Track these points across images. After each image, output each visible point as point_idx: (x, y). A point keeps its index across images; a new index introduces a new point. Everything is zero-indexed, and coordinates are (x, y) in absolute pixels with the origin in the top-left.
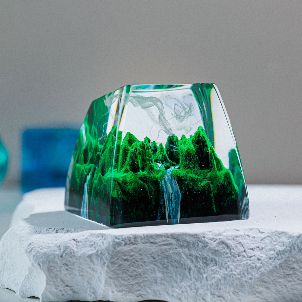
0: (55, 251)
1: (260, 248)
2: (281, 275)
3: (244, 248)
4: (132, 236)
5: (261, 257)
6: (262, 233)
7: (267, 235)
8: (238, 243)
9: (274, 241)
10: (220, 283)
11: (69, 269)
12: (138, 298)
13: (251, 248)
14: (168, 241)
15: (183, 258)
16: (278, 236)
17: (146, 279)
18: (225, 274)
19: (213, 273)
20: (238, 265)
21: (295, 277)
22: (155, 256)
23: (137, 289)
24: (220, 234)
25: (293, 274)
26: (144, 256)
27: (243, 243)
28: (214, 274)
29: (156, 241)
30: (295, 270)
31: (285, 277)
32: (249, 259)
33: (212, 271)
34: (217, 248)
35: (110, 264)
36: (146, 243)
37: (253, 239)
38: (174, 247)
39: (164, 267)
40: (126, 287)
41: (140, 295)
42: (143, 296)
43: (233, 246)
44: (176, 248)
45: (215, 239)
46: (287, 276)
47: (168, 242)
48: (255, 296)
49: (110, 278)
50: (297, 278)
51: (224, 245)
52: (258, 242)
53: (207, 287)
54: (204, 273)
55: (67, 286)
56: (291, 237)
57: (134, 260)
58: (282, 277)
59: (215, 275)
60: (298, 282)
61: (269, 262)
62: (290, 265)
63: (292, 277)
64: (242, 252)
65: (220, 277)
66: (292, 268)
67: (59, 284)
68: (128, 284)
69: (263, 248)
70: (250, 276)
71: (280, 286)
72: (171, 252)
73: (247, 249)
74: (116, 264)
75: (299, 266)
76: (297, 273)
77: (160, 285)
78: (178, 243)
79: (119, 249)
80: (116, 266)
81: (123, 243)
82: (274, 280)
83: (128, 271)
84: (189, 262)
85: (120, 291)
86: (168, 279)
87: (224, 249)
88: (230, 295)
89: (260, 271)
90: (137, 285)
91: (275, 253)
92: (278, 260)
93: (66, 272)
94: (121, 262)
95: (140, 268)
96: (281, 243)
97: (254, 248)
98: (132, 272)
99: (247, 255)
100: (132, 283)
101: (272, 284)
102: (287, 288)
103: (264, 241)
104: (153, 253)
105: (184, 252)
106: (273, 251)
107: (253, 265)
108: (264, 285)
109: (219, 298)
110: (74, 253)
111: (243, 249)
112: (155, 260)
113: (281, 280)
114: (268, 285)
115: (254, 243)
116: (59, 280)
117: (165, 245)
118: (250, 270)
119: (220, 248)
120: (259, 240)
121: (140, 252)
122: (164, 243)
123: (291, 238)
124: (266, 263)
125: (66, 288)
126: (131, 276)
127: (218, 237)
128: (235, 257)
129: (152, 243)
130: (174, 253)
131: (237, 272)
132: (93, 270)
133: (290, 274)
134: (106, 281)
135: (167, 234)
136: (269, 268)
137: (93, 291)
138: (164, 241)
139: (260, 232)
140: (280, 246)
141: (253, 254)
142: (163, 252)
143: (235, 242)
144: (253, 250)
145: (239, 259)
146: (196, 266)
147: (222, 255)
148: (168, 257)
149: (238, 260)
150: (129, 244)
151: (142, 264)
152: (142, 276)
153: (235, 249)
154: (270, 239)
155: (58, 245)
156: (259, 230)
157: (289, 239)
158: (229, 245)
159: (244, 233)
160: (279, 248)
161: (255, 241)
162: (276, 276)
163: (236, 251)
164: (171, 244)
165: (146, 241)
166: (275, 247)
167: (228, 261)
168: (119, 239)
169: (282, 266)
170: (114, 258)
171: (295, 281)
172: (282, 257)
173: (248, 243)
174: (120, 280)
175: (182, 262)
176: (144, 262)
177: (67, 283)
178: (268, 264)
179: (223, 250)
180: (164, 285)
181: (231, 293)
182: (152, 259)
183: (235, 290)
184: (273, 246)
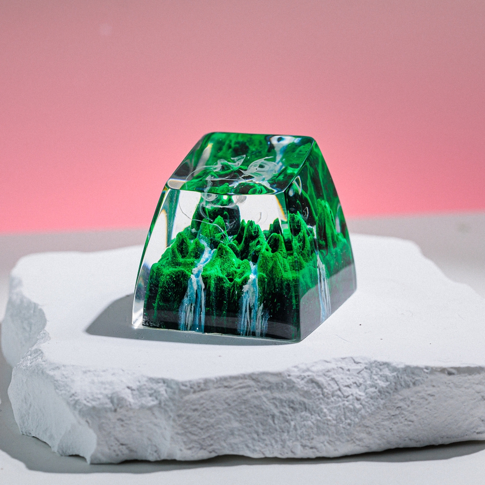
0: (107, 404)
1: (358, 384)
2: (386, 416)
3: (338, 385)
4: (201, 381)
5: (360, 395)
6: (358, 363)
7: (365, 366)
8: (330, 380)
9: (374, 375)
10: (312, 432)
11: (125, 425)
12: (212, 454)
13: (346, 384)
14: (245, 383)
15: (265, 402)
16: (379, 368)
17: (219, 430)
18: (317, 420)
19: (302, 419)
20: (332, 408)
21: (402, 417)
22: (230, 402)
23: (209, 444)
24: (308, 370)
25: (399, 414)
26: (216, 402)
27: (337, 380)
28: (304, 420)
29: (231, 384)
30: (402, 409)
31: (390, 418)
32: (346, 399)
33: (301, 417)
34: (305, 389)
35: (176, 418)
36: (219, 387)
37: (348, 372)
38: (253, 389)
39: (242, 415)
40: (196, 443)
41: (214, 451)
42: (216, 451)
43: (325, 384)
44: (256, 391)
45: (303, 377)
46: (393, 417)
47: (244, 385)
48: (355, 445)
49: (178, 434)
50: (404, 418)
51: (314, 384)
52: (354, 376)
53: (297, 437)
54: (292, 420)
55: (122, 444)
56: (395, 369)
57: (204, 409)
58: (387, 419)
59: (305, 422)
60: (406, 423)
61: (370, 402)
62: (396, 403)
63: (398, 418)
64: (336, 391)
65: (312, 424)
66: (398, 408)
67: (113, 444)
68: (199, 439)
69: (361, 384)
70: (348, 421)
71: (385, 429)
72: (249, 396)
73: (342, 387)
74: (183, 416)
75: (406, 404)
76: (404, 412)
77: (237, 437)
78: (258, 385)
79: (186, 398)
80: (184, 418)
81: (192, 390)
82: (378, 423)
83: (198, 423)
84: (272, 407)
85: (190, 449)
86: (248, 430)
87: (315, 388)
88: (325, 445)
89: (360, 414)
90: (209, 439)
91: (376, 390)
92: (382, 399)
93: (121, 429)
94: (189, 414)
95: (213, 418)
96: (384, 377)
97: (351, 385)
98: (202, 424)
99: (343, 394)
100: (204, 437)
101: (375, 428)
102: (392, 431)
103: (362, 374)
104: (227, 398)
105: (265, 396)
106: (375, 388)
107: (351, 407)
108: (365, 430)
109: (311, 450)
110: (130, 405)
111: (337, 387)
112: (229, 407)
113: (386, 423)
114: (370, 430)
115: (350, 377)
116: (112, 438)
117: (241, 388)
118: (348, 414)
119: (310, 388)
120: (355, 373)
121: (212, 399)
122: (241, 385)
123: (396, 371)
124: (366, 404)
125: (121, 447)
126: (202, 429)
127: (306, 374)
128: (328, 398)
129: (226, 387)
130: (254, 397)
131: (332, 417)
132: (155, 425)
133: (396, 415)
134: (172, 438)
135: (244, 375)
136: (371, 410)
137: (155, 449)
138: (240, 383)
139: (355, 362)
140: (383, 381)
141: (350, 393)
142: (240, 396)
143: (326, 378)
144: (350, 388)
145: (333, 400)
146: (281, 412)
147: (313, 397)
148: (245, 402)
149: (332, 402)
150: (199, 391)
151: (214, 412)
152: (216, 427)
153: (327, 387)
154: (369, 371)
155: (110, 396)
156: (354, 360)
157: (393, 372)
158: (320, 383)
159: (336, 364)
160: (382, 384)
161: (350, 375)
162: (379, 418)
163: (329, 390)
164: (249, 386)
165: (220, 385)
166: (376, 382)
167: (321, 403)
168: (186, 386)
169: (386, 407)
170: (181, 409)
171: (401, 423)
172: (386, 396)
173: (342, 379)
174: (189, 435)
175: (263, 407)
176: (217, 410)
177: (122, 441)
178: (369, 404)
179: (314, 390)
180: (242, 436)
181: (326, 443)
182: (226, 406)
183: (331, 439)
184: (374, 381)
